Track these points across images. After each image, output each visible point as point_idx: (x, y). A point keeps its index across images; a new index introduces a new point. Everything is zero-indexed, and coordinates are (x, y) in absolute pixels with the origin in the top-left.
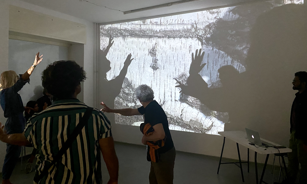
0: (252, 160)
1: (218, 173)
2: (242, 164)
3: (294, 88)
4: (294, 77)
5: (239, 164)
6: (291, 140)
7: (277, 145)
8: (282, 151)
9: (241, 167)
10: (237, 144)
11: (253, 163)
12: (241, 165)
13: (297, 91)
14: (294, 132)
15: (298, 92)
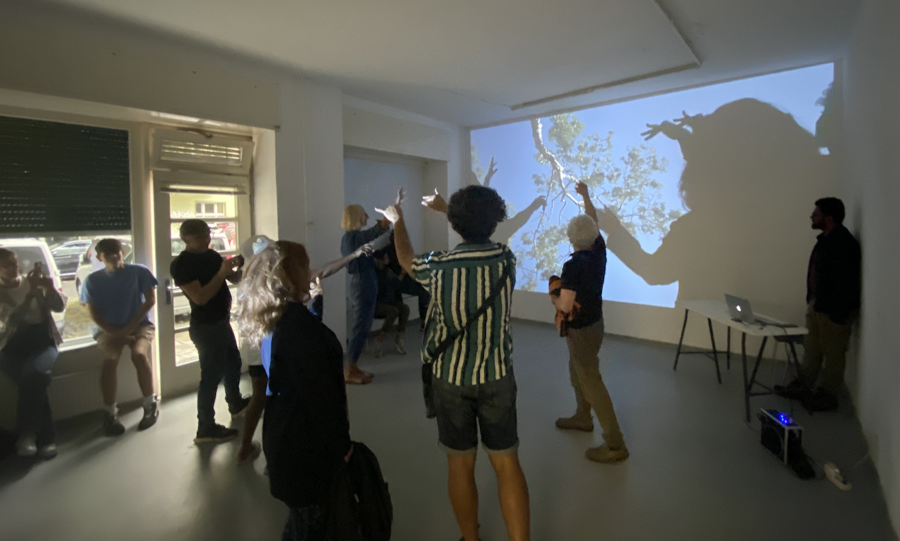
0: (736, 349)
1: (675, 368)
2: (718, 355)
3: (815, 226)
4: (813, 207)
5: (712, 355)
6: (808, 316)
7: (782, 323)
8: (791, 332)
9: (716, 361)
10: (710, 321)
11: (738, 355)
12: (716, 357)
13: (819, 232)
14: (813, 302)
15: (822, 234)
